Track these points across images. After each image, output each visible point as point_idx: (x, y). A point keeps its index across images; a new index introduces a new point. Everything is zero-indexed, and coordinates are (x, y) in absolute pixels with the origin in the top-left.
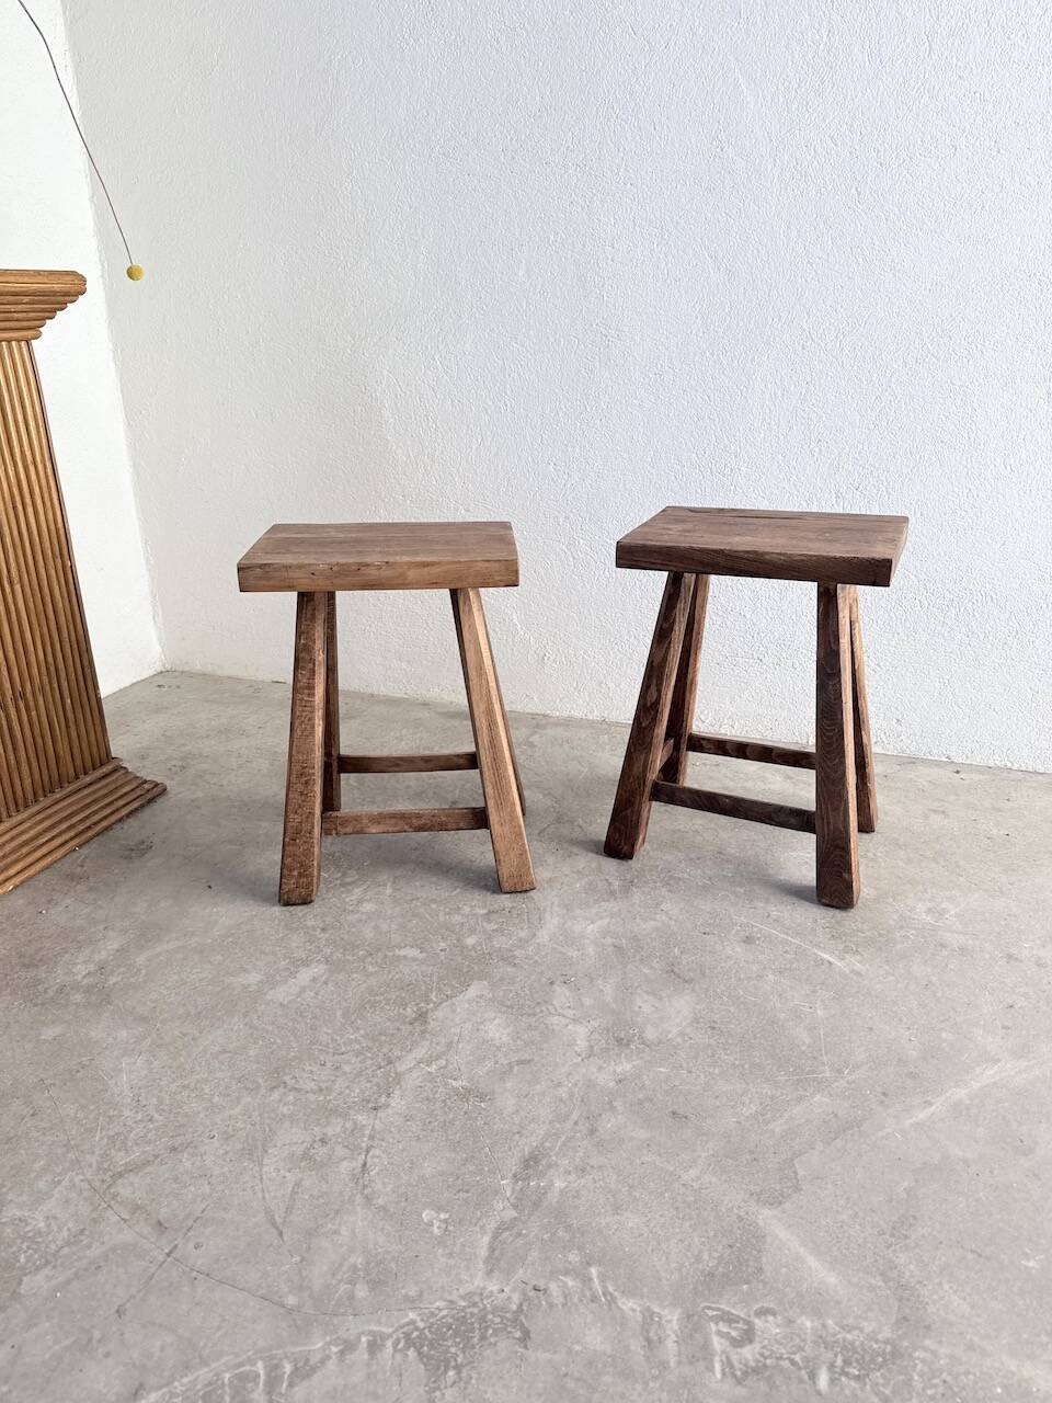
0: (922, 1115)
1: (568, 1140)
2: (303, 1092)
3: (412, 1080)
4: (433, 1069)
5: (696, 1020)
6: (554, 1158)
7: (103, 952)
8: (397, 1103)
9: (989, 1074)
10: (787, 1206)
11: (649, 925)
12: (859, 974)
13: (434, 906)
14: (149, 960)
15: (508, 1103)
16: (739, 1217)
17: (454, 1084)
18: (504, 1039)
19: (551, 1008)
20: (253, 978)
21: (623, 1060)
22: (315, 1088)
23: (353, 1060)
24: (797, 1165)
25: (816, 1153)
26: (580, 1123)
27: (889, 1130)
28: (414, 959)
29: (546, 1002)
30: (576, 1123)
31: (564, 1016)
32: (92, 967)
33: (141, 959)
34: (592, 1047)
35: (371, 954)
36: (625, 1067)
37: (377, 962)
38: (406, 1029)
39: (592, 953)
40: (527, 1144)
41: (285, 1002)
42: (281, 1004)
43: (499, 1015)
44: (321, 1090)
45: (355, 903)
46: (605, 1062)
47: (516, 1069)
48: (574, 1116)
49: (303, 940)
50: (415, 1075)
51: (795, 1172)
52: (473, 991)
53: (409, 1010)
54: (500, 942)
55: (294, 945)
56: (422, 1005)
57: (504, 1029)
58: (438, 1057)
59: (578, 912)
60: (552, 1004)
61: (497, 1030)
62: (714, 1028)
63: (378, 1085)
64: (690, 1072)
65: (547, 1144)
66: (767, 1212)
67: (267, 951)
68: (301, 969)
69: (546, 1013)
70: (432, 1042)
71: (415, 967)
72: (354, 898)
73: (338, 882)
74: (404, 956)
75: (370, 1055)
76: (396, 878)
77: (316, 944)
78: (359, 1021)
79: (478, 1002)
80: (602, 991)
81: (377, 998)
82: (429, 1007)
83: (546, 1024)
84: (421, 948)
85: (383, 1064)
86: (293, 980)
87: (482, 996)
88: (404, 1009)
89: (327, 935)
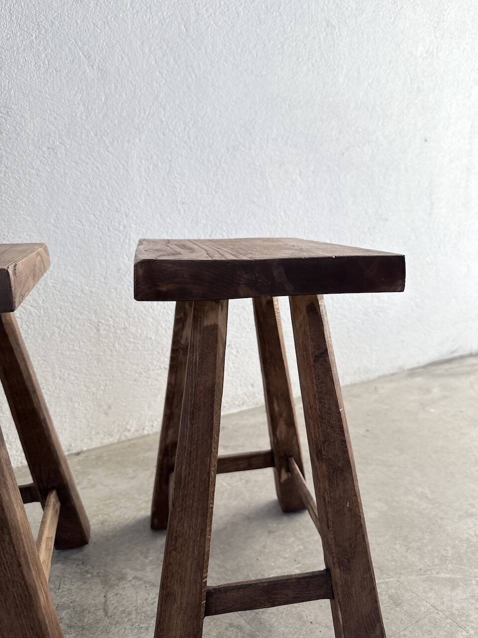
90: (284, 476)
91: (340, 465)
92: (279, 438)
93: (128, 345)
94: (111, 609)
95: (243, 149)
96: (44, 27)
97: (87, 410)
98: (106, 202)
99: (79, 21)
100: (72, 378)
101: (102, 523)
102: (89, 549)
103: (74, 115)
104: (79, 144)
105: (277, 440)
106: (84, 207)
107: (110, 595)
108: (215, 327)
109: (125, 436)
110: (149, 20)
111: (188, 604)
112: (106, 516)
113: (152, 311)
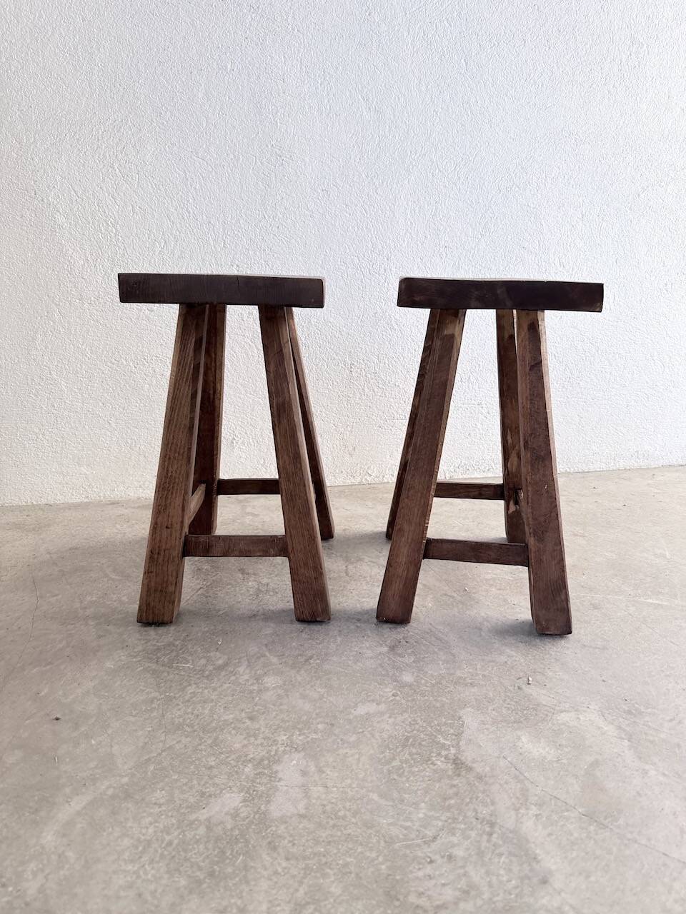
2: (452, 906)
3: (534, 830)
8: (554, 863)
14: (64, 835)
18: (551, 752)
19: (546, 708)
22: (457, 893)
23: (455, 840)
28: (382, 714)
29: (538, 705)
31: (566, 711)
33: (49, 838)
34: (620, 727)
35: (332, 725)
37: (348, 730)
41: (303, 811)
42: (302, 816)
43: (519, 733)
44: (467, 892)
45: (253, 681)
47: (597, 774)
49: (242, 737)
50: (529, 824)
52: (471, 722)
53: (439, 763)
56: (444, 752)
57: (539, 742)
60: (545, 706)
63: (510, 854)
67: (213, 763)
68: (275, 767)
69: (550, 714)
70: (501, 785)
71: (391, 721)
72: (246, 677)
73: (211, 668)
74: (367, 714)
75: (463, 826)
76: (266, 645)
77: (261, 736)
78: (407, 796)
79: (487, 729)
80: (562, 680)
81: (394, 764)
82: (453, 751)
83: (564, 724)
84: (373, 701)
85: (488, 829)
86: (282, 783)
87: (483, 723)
88: (433, 764)
89: (262, 722)
90: (512, 508)
91: (542, 454)
92: (510, 470)
93: (376, 390)
94: (350, 573)
95: (517, 189)
96: (329, 73)
97: (334, 448)
98: (370, 245)
99: (361, 65)
100: (324, 415)
101: (344, 530)
102: (333, 542)
103: (348, 158)
104: (350, 186)
105: (508, 471)
106: (349, 249)
107: (350, 567)
108: (452, 337)
109: (366, 479)
110: (428, 57)
111: (412, 539)
112: (347, 527)
113: (402, 358)
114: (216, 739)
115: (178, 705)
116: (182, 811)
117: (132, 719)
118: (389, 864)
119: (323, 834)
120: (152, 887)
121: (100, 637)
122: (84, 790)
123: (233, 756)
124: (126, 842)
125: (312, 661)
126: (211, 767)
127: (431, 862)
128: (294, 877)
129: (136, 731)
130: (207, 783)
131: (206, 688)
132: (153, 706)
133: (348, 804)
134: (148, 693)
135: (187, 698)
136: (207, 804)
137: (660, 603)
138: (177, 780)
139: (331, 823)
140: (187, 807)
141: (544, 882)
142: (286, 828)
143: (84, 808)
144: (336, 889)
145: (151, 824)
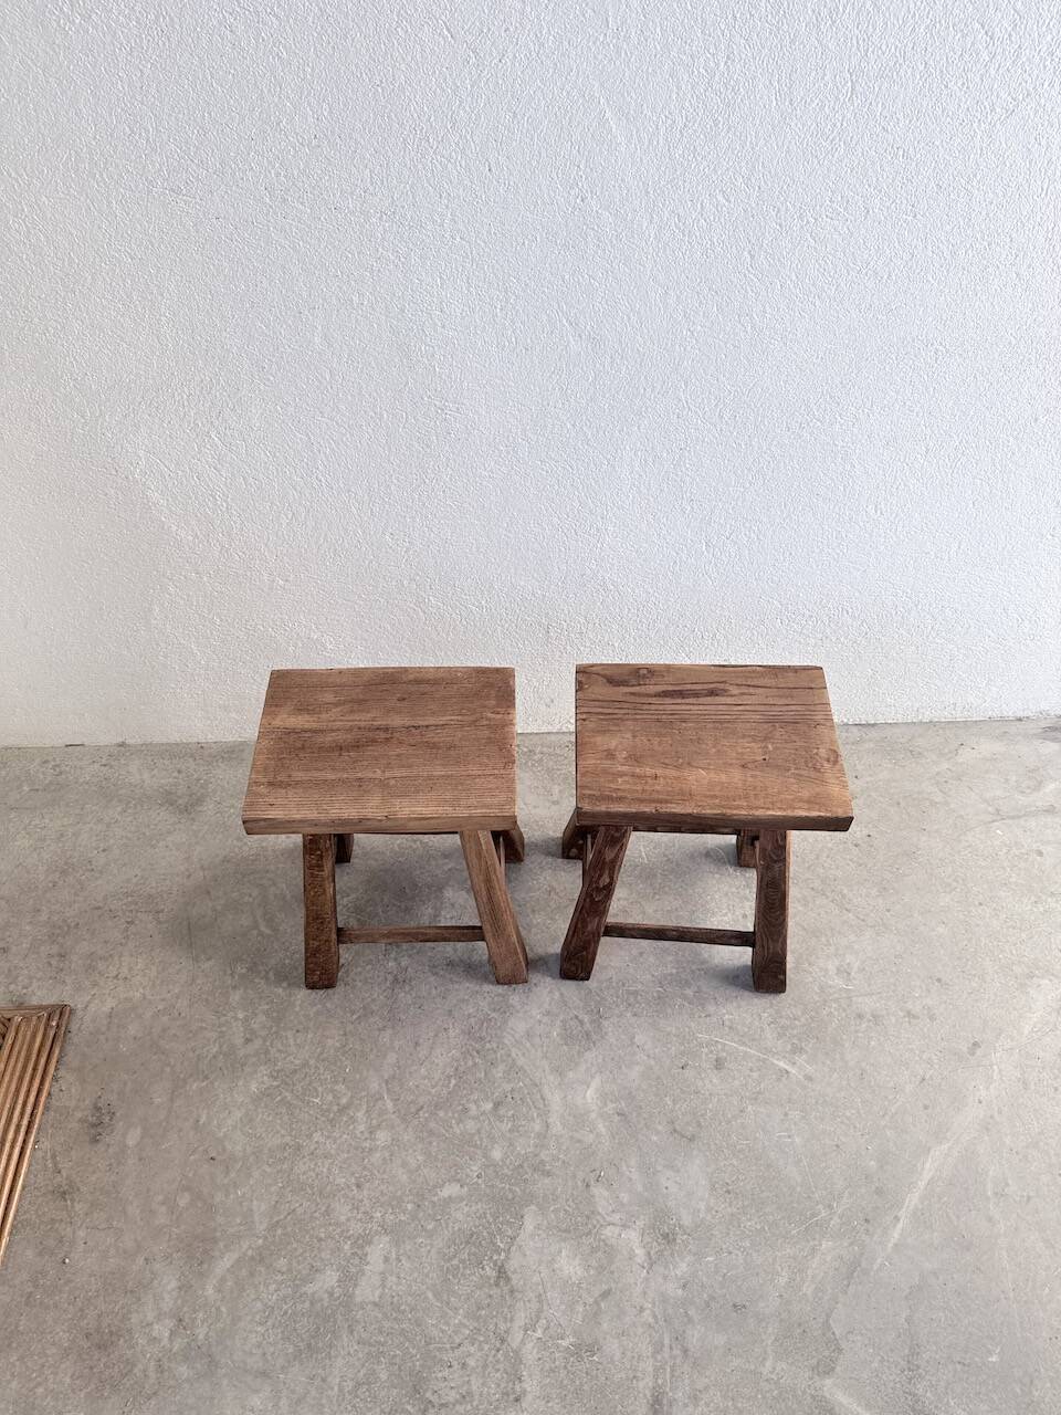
0: (896, 1235)
1: (672, 1371)
2: (451, 1406)
3: (530, 1353)
4: (539, 1333)
5: (713, 1188)
6: (671, 1394)
7: (166, 1296)
8: (531, 1385)
9: (929, 1168)
10: (838, 1369)
11: (634, 1073)
12: (809, 1078)
13: (441, 1114)
14: (220, 1290)
15: (612, 1347)
16: (813, 1397)
17: (564, 1343)
18: (579, 1273)
19: (598, 1217)
20: (330, 1278)
21: (677, 1259)
22: (458, 1397)
23: (472, 1349)
24: (833, 1325)
25: (839, 1305)
26: (674, 1346)
27: (879, 1261)
28: (461, 1199)
29: (593, 1212)
30: (671, 1348)
31: (613, 1224)
32: (170, 1323)
33: (210, 1291)
34: (649, 1253)
35: (419, 1206)
36: (683, 1268)
37: (429, 1215)
38: (495, 1291)
39: (603, 1130)
40: (645, 1385)
41: (377, 1299)
42: (375, 1304)
43: (563, 1244)
44: (464, 1397)
45: (367, 1135)
46: (665, 1268)
47: (603, 1305)
48: (667, 1342)
49: (350, 1207)
50: (529, 1346)
51: (833, 1333)
52: (529, 1224)
53: (487, 1268)
54: (524, 1146)
55: (343, 1218)
56: (495, 1258)
57: (574, 1259)
58: (538, 1318)
59: (571, 1074)
60: (599, 1213)
61: (570, 1266)
62: (728, 1192)
63: (506, 1372)
64: (730, 1253)
65: (660, 1382)
66: (828, 1382)
67: (323, 1235)
68: (367, 1249)
69: (598, 1226)
70: (524, 1302)
71: (466, 1209)
72: (362, 1128)
73: (335, 1108)
74: (450, 1197)
75: (482, 1339)
76: (387, 1082)
77: (362, 1209)
78: (452, 1299)
79: (539, 1235)
80: (630, 1179)
81: (453, 1263)
82: (502, 1258)
83: (604, 1241)
84: (459, 1181)
85: (498, 1345)
86: (368, 1267)
87: (538, 1227)
88: (483, 1268)
89: (365, 1192)
98: (576, 504)
103: (545, 403)
114: (329, 1205)
115: (304, 1157)
116: (297, 1282)
117: (268, 1170)
118: (421, 1362)
119: (387, 1324)
120: (272, 1349)
121: (248, 1041)
122: (232, 1247)
123: (339, 1230)
124: (259, 1304)
125: (421, 1112)
126: (320, 1240)
127: (450, 1366)
128: (359, 1359)
129: (270, 1185)
130: (316, 1256)
131: (328, 1137)
132: (286, 1154)
133: (410, 1298)
134: (283, 1136)
135: (312, 1148)
136: (313, 1279)
137: (789, 1070)
138: (296, 1249)
139: (394, 1315)
140: (300, 1279)
141: (517, 1400)
142: (363, 1315)
143: (232, 1266)
144: (383, 1376)
145: (276, 1291)
